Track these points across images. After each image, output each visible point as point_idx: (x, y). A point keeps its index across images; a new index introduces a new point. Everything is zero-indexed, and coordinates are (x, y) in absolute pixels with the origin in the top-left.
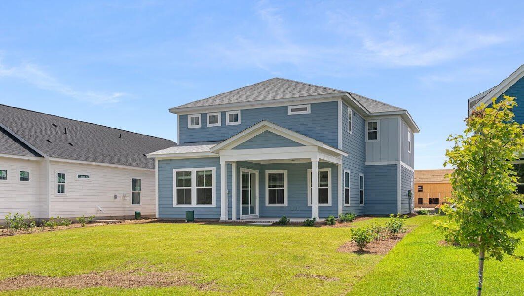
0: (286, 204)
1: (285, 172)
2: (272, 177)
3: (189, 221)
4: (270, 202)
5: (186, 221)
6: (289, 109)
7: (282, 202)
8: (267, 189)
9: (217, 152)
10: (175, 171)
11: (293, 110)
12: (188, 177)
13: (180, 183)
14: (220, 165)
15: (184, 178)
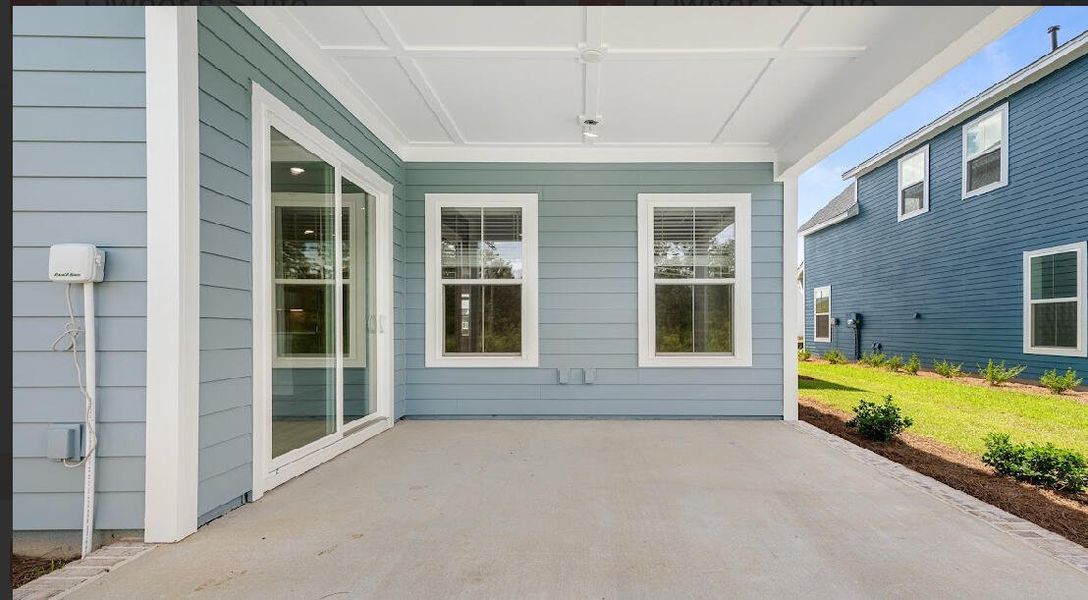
0: (530, 356)
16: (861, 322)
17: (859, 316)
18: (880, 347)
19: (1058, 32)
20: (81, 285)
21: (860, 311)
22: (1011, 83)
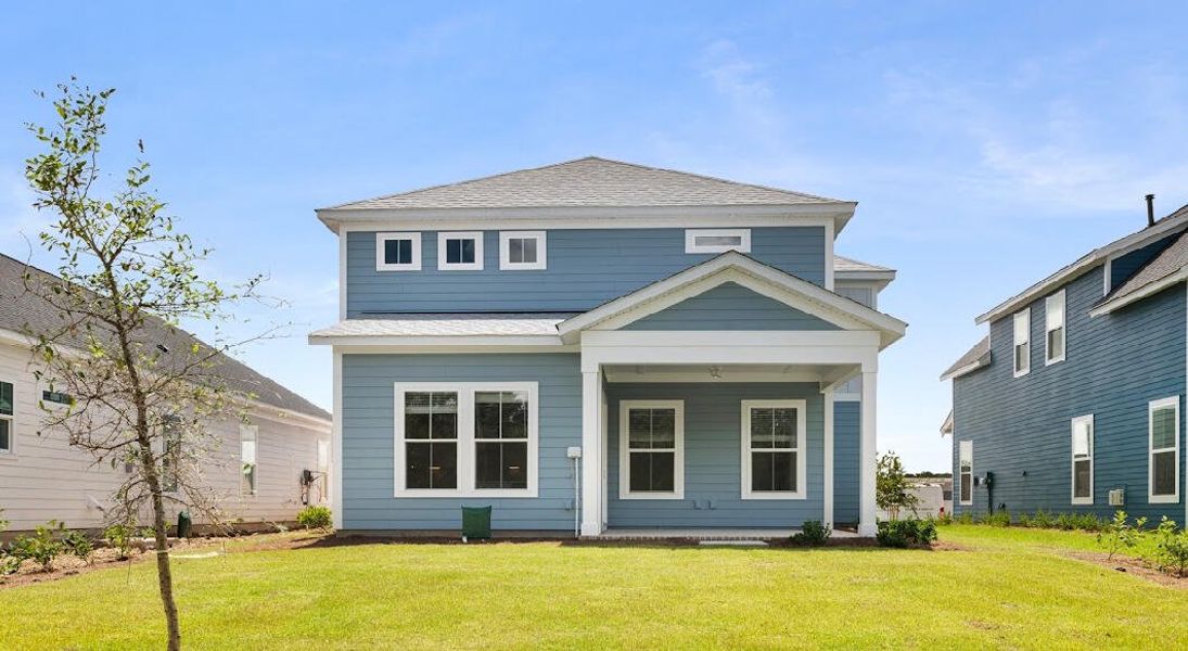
0: (679, 492)
1: (678, 407)
2: (639, 422)
3: (475, 538)
4: (634, 488)
5: (465, 540)
6: (690, 237)
7: (670, 487)
8: (625, 453)
9: (576, 338)
10: (401, 389)
11: (699, 241)
12: (446, 410)
13: (415, 425)
14: (581, 376)
15: (431, 410)
16: (992, 480)
17: (990, 475)
18: (1004, 506)
19: (1153, 201)
20: (574, 459)
21: (990, 470)
22: (1079, 266)
